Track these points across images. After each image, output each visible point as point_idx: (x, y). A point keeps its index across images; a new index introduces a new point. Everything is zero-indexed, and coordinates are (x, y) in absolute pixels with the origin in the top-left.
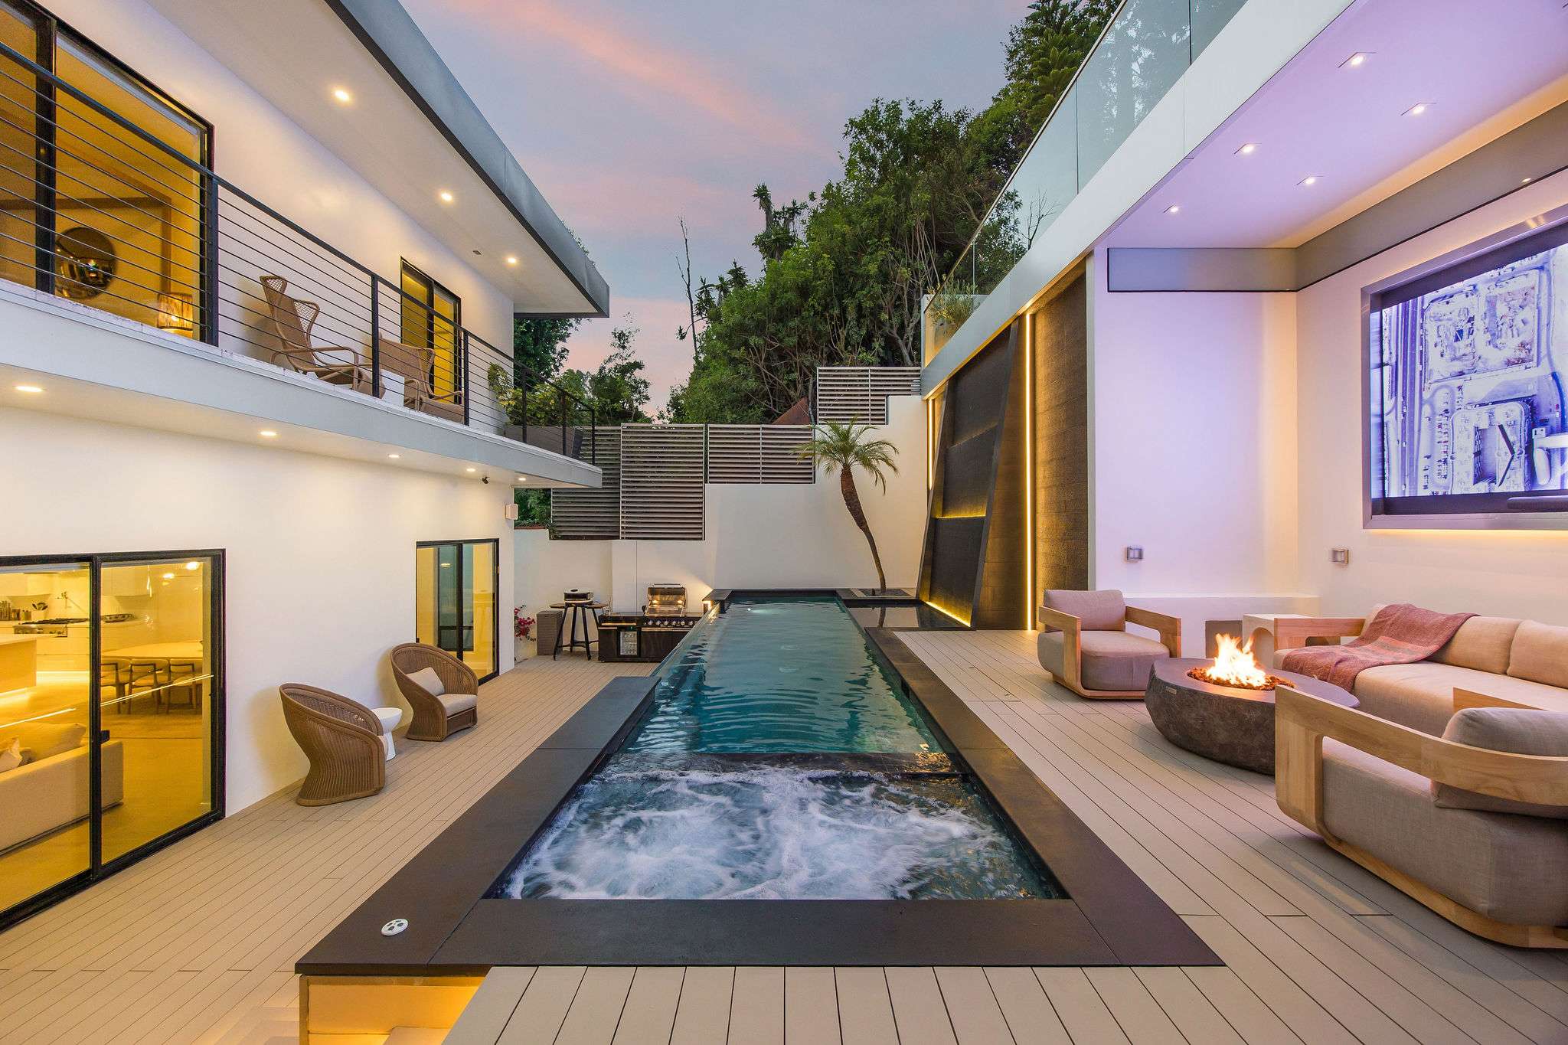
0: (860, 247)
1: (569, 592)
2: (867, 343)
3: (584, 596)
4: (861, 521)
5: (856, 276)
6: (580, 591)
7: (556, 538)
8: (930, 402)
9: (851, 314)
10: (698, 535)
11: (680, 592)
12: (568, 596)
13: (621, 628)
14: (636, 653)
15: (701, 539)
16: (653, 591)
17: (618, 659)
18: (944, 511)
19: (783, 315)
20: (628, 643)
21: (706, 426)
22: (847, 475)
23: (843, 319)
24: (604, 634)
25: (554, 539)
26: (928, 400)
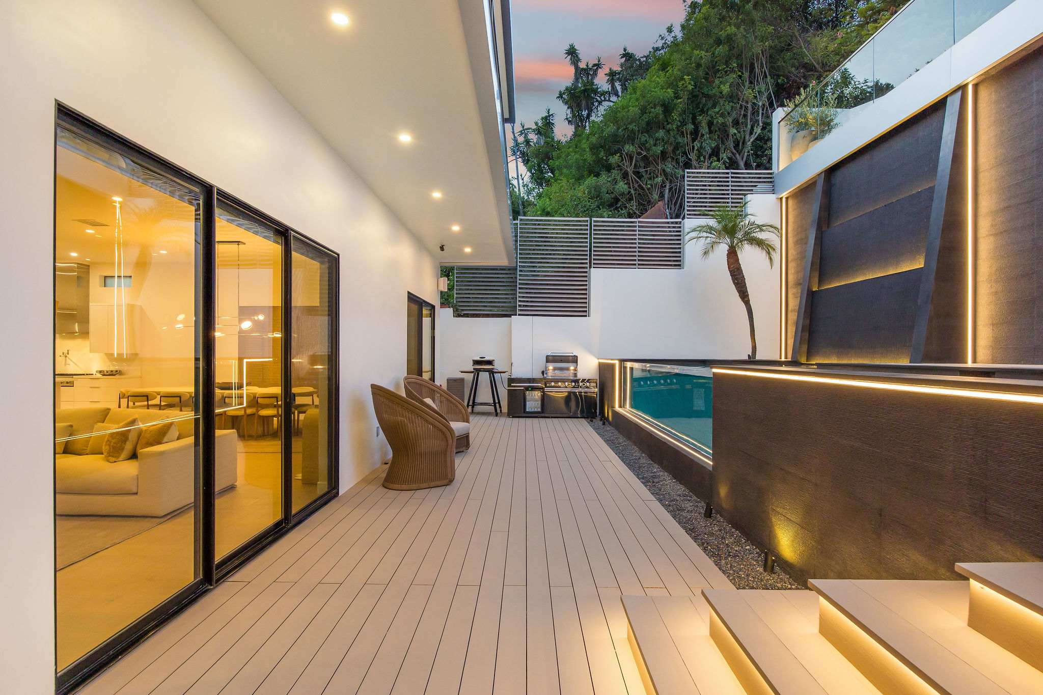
0: (712, 71)
1: (478, 358)
2: (715, 153)
3: (490, 363)
4: (744, 295)
5: (708, 96)
6: (487, 358)
7: (459, 316)
8: (784, 200)
9: (704, 129)
10: (583, 311)
11: (574, 360)
12: (476, 362)
13: (527, 389)
14: (539, 410)
15: (586, 316)
16: (550, 359)
17: (525, 415)
18: (820, 282)
19: (650, 127)
20: (533, 401)
21: (591, 220)
22: (732, 254)
23: (695, 134)
24: (511, 393)
25: (457, 317)
26: (781, 199)
